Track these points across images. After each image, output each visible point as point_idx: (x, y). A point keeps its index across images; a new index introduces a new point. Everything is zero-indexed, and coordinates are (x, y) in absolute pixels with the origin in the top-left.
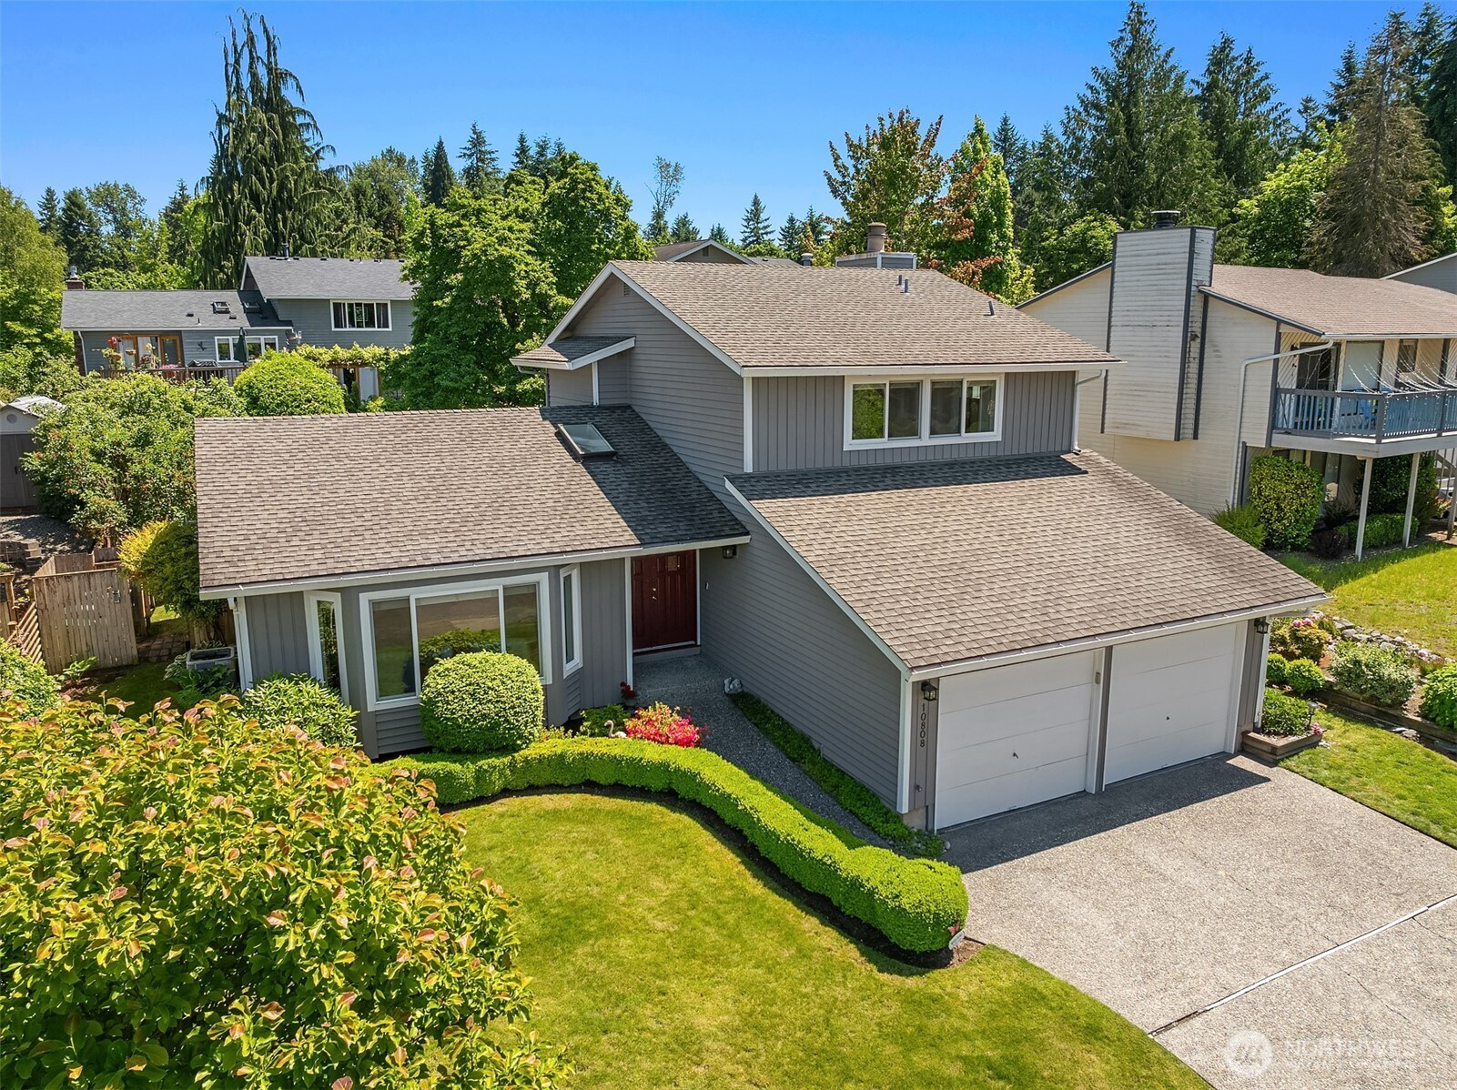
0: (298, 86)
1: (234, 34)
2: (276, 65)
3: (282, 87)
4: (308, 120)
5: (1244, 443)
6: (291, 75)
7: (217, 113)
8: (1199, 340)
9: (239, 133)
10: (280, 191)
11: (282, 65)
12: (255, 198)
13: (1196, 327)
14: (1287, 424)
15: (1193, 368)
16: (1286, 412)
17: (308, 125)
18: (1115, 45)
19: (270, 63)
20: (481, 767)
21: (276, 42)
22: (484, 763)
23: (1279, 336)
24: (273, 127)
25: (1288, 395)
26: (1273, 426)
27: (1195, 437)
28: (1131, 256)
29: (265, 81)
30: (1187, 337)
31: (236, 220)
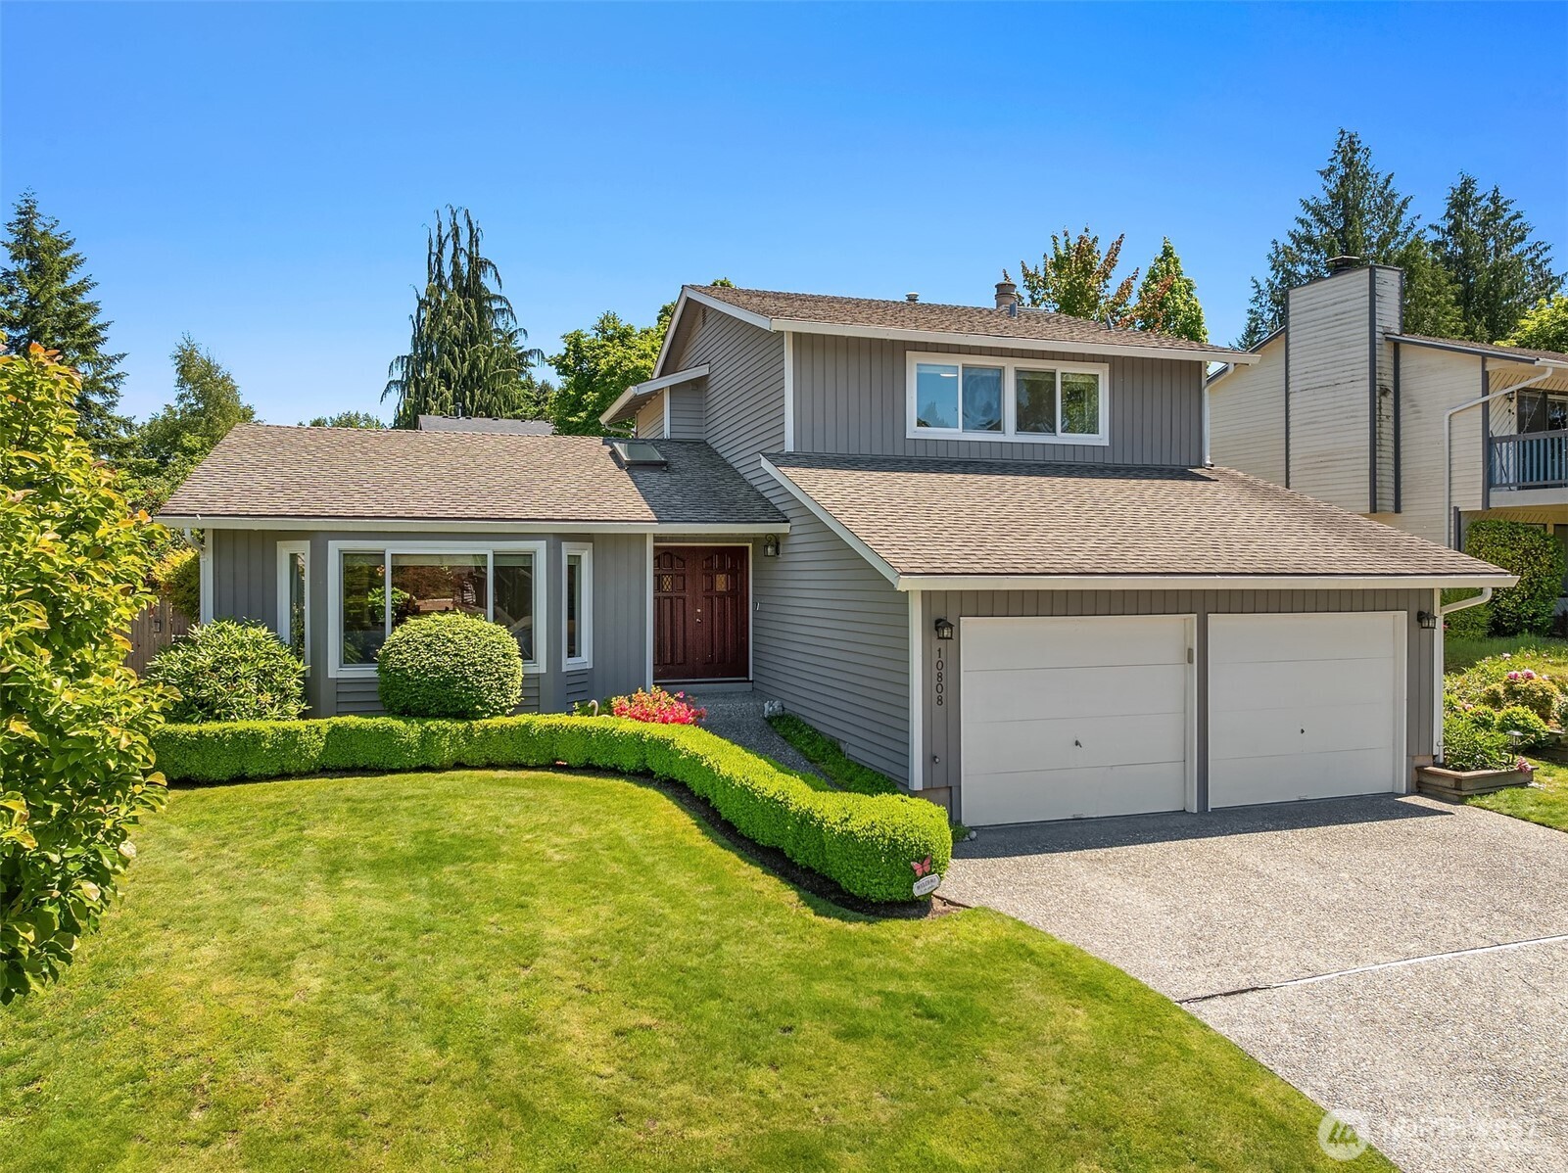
0: (497, 275)
1: (439, 227)
2: (477, 254)
3: (482, 275)
4: (504, 306)
5: (1456, 508)
6: (490, 263)
7: (418, 297)
8: (1391, 396)
9: (436, 316)
10: (470, 372)
11: (484, 252)
12: (445, 376)
13: (1387, 380)
14: (1507, 475)
15: (1387, 428)
16: (1504, 463)
17: (503, 311)
18: (1326, 174)
19: (471, 252)
20: (428, 728)
21: (479, 234)
22: (433, 725)
23: (1486, 376)
24: (468, 310)
25: (1504, 444)
26: (1489, 483)
27: (1398, 510)
28: (1306, 312)
29: (466, 270)
30: (1376, 392)
31: (426, 394)
